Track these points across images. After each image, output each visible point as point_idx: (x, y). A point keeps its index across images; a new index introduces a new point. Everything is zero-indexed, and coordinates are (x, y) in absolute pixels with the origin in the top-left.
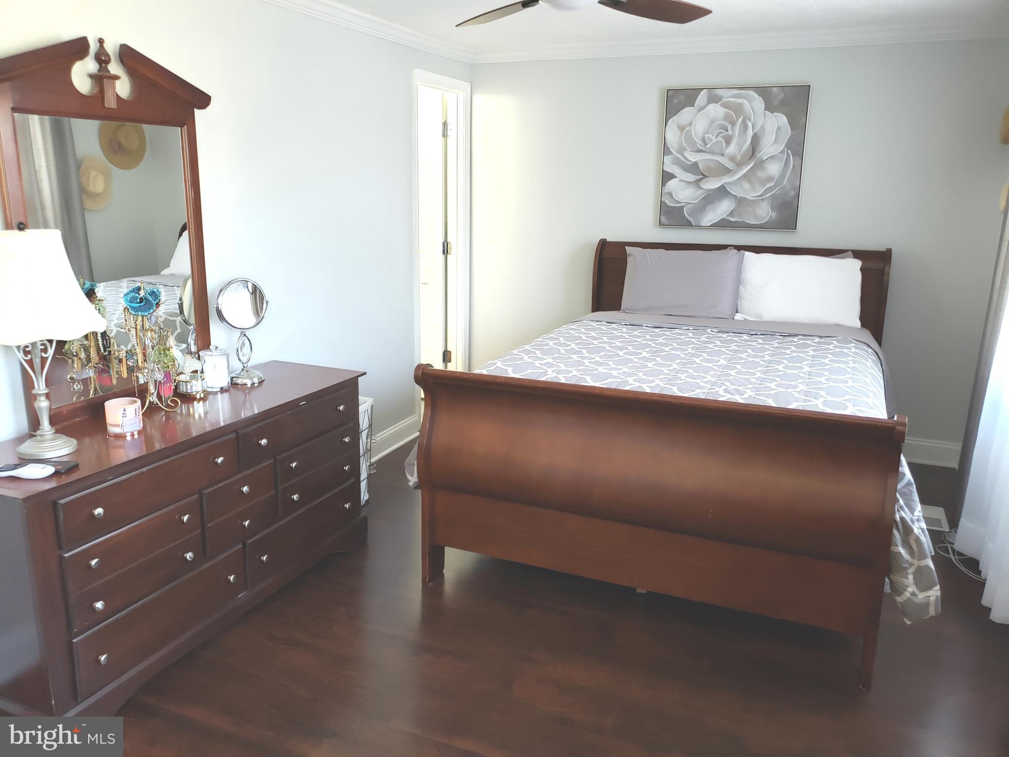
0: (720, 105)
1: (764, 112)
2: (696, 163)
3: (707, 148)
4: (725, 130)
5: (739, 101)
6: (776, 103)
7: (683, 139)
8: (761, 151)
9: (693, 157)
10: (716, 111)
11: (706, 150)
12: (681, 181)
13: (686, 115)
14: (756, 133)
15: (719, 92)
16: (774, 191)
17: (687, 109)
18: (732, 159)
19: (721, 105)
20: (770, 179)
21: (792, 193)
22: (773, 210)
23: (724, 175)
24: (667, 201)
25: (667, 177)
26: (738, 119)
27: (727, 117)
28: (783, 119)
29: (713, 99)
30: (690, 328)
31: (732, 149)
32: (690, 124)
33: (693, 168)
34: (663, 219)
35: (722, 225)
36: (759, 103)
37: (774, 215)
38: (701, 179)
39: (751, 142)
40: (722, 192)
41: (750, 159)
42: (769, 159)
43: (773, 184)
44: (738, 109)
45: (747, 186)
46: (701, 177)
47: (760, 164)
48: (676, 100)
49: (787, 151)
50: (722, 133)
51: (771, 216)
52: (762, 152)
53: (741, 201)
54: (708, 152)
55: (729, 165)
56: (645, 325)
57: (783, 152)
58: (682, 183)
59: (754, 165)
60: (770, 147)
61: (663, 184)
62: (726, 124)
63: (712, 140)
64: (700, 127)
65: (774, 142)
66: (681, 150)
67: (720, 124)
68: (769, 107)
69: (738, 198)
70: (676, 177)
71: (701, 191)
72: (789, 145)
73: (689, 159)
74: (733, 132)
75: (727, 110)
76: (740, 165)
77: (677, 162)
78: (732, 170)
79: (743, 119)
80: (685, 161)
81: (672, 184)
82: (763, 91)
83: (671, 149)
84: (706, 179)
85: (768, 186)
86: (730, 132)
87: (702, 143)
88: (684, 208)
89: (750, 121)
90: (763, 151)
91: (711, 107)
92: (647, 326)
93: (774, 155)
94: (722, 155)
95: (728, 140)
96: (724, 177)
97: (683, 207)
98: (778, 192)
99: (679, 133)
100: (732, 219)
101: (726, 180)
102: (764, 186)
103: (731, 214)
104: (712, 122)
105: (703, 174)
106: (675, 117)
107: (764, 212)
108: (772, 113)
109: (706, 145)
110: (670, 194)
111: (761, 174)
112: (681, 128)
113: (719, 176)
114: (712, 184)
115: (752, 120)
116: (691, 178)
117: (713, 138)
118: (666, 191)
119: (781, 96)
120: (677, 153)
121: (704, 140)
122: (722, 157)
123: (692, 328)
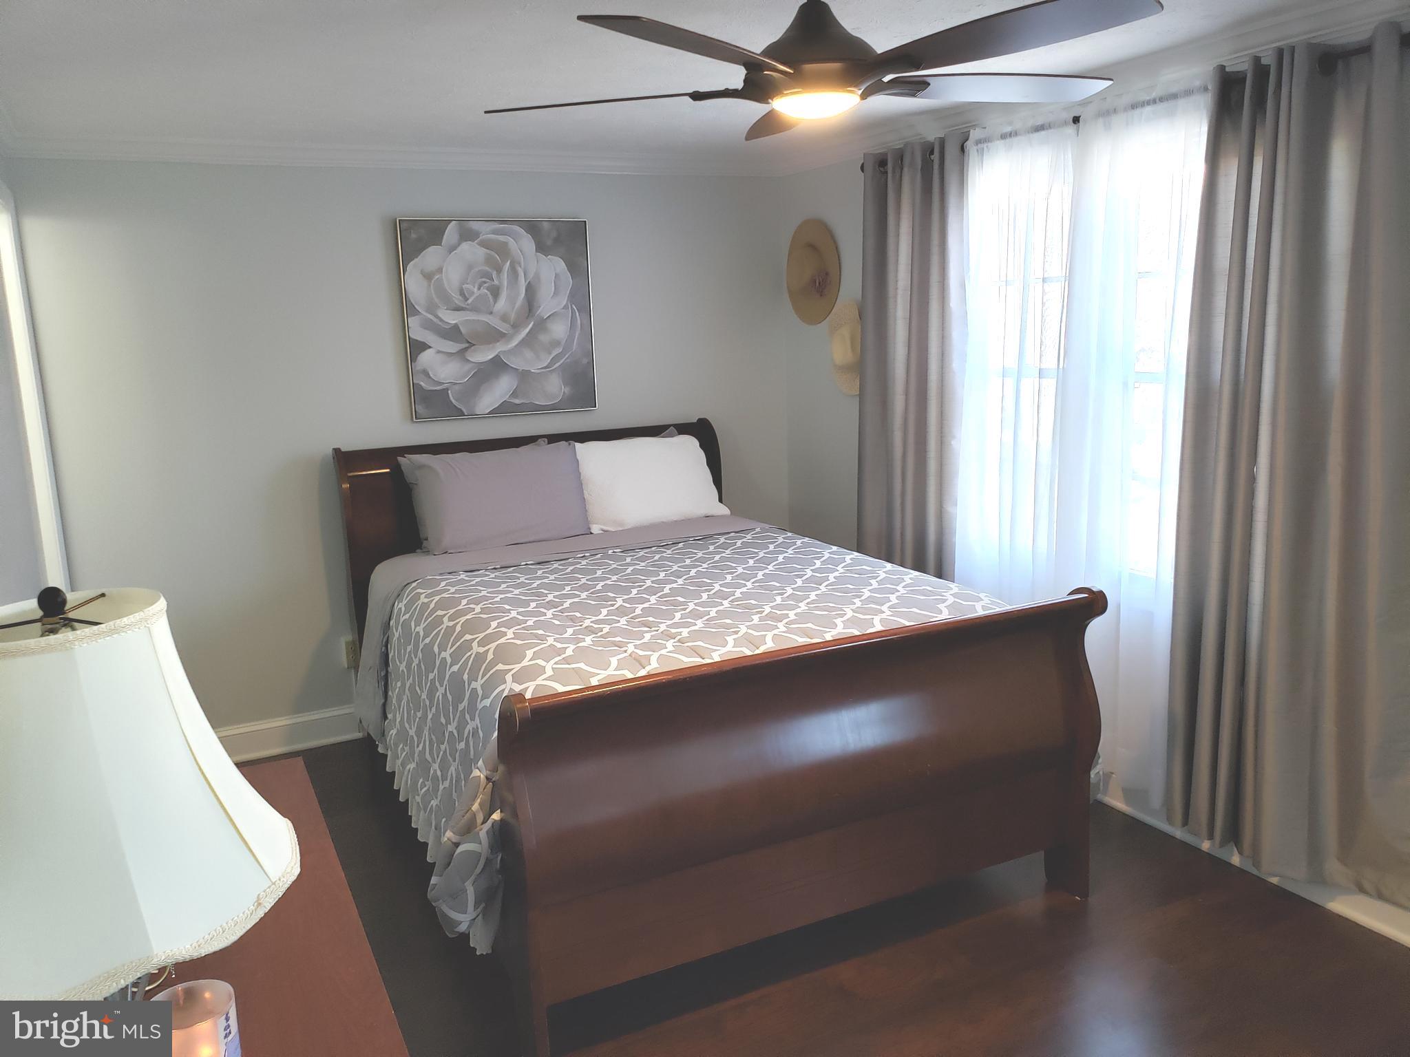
0: (477, 243)
1: (536, 255)
2: (456, 324)
3: (468, 305)
4: (490, 280)
5: (501, 238)
6: (549, 242)
7: (432, 291)
8: (540, 307)
9: (451, 318)
10: (471, 251)
11: (467, 307)
12: (439, 352)
13: (431, 257)
14: (529, 282)
15: (475, 226)
16: (563, 360)
17: (432, 249)
18: (504, 318)
19: (479, 244)
20: (556, 343)
21: (585, 361)
22: (565, 384)
23: (498, 341)
24: (422, 383)
25: (417, 348)
26: (504, 262)
27: (489, 260)
28: (560, 265)
29: (467, 235)
30: (586, 554)
31: (501, 304)
32: (440, 270)
33: (452, 333)
34: (420, 409)
35: (504, 410)
36: (527, 243)
37: (567, 390)
38: (466, 349)
39: (526, 294)
40: (498, 366)
41: (527, 318)
42: (551, 318)
43: (560, 351)
44: (503, 250)
45: (528, 354)
46: (467, 345)
47: (541, 325)
48: (413, 236)
49: (572, 307)
50: (485, 282)
51: (564, 392)
52: (541, 309)
53: (524, 376)
54: (471, 310)
55: (503, 327)
56: (524, 563)
57: (565, 307)
58: (440, 356)
59: (534, 325)
60: (551, 302)
61: (413, 359)
62: (490, 270)
63: (473, 293)
64: (453, 275)
65: (554, 293)
66: (432, 308)
67: (479, 271)
68: (541, 248)
69: (521, 370)
70: (430, 347)
71: (467, 367)
72: (572, 296)
73: (446, 321)
74: (500, 282)
75: (488, 251)
76: (516, 326)
77: (428, 326)
78: (505, 334)
79: (510, 262)
80: (440, 323)
81: (426, 358)
82: (532, 227)
83: (416, 306)
84: (473, 348)
85: (555, 353)
86: (496, 282)
87: (460, 298)
88: (449, 392)
89: (520, 267)
90: (542, 307)
91: (465, 246)
92: (527, 564)
93: (555, 312)
94: (491, 313)
95: (495, 292)
96: (498, 344)
97: (447, 389)
98: (568, 360)
99: (425, 283)
100: (517, 401)
101: (500, 348)
102: (550, 354)
103: (514, 394)
104: (470, 267)
105: (468, 342)
106: (416, 260)
107: (555, 388)
108: (546, 256)
109: (467, 299)
110: (425, 373)
111: (544, 338)
112: (428, 276)
113: (490, 343)
114: (483, 355)
115: (522, 266)
116: (452, 347)
117: (475, 290)
118: (418, 368)
119: (554, 234)
120: (427, 312)
121: (462, 293)
122: (491, 317)
123: (588, 554)
